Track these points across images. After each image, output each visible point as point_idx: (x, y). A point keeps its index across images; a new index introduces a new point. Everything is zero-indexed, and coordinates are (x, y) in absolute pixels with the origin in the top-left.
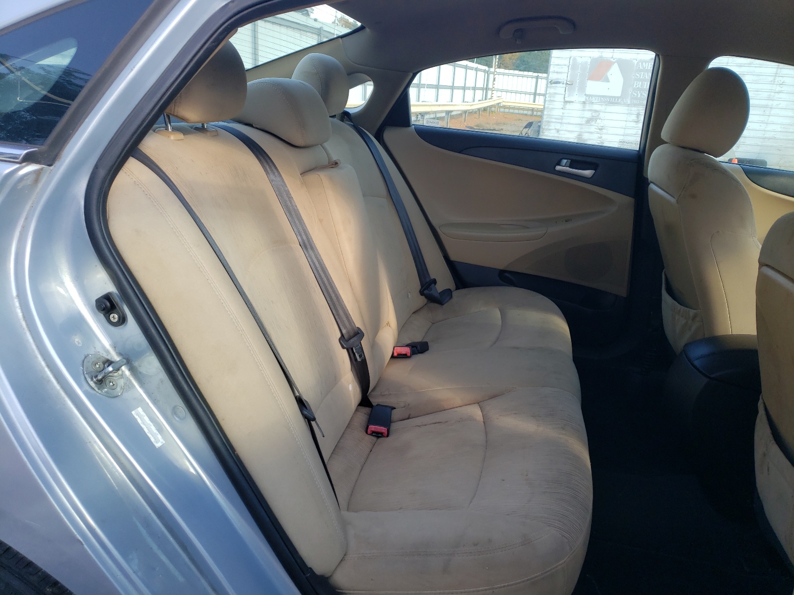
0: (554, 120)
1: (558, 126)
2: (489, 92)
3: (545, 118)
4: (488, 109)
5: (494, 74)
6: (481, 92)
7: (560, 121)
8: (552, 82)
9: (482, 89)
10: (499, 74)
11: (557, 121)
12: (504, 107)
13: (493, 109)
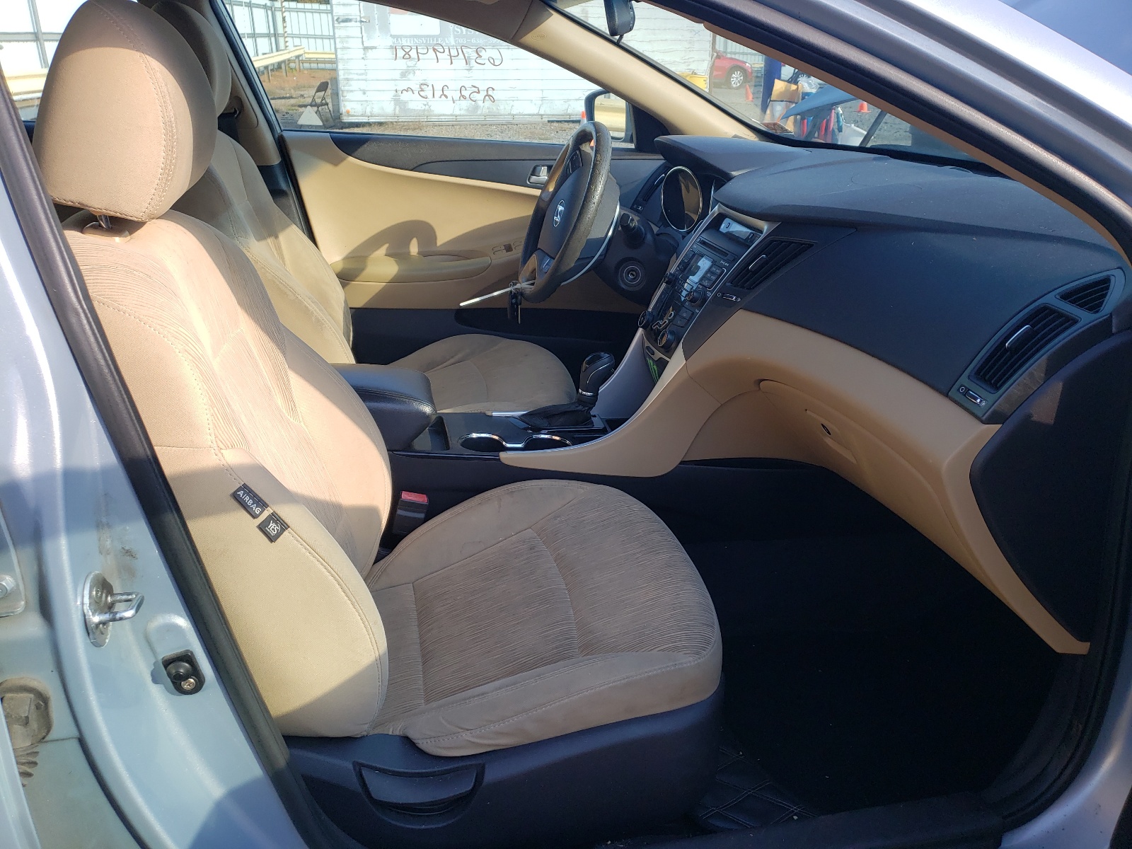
0: (356, 77)
1: (363, 85)
2: (281, 40)
3: (341, 75)
4: (283, 66)
5: (282, 10)
6: (266, 40)
7: (364, 77)
8: (340, 20)
9: (268, 35)
10: (290, 10)
11: (360, 77)
12: (310, 61)
13: (292, 65)
